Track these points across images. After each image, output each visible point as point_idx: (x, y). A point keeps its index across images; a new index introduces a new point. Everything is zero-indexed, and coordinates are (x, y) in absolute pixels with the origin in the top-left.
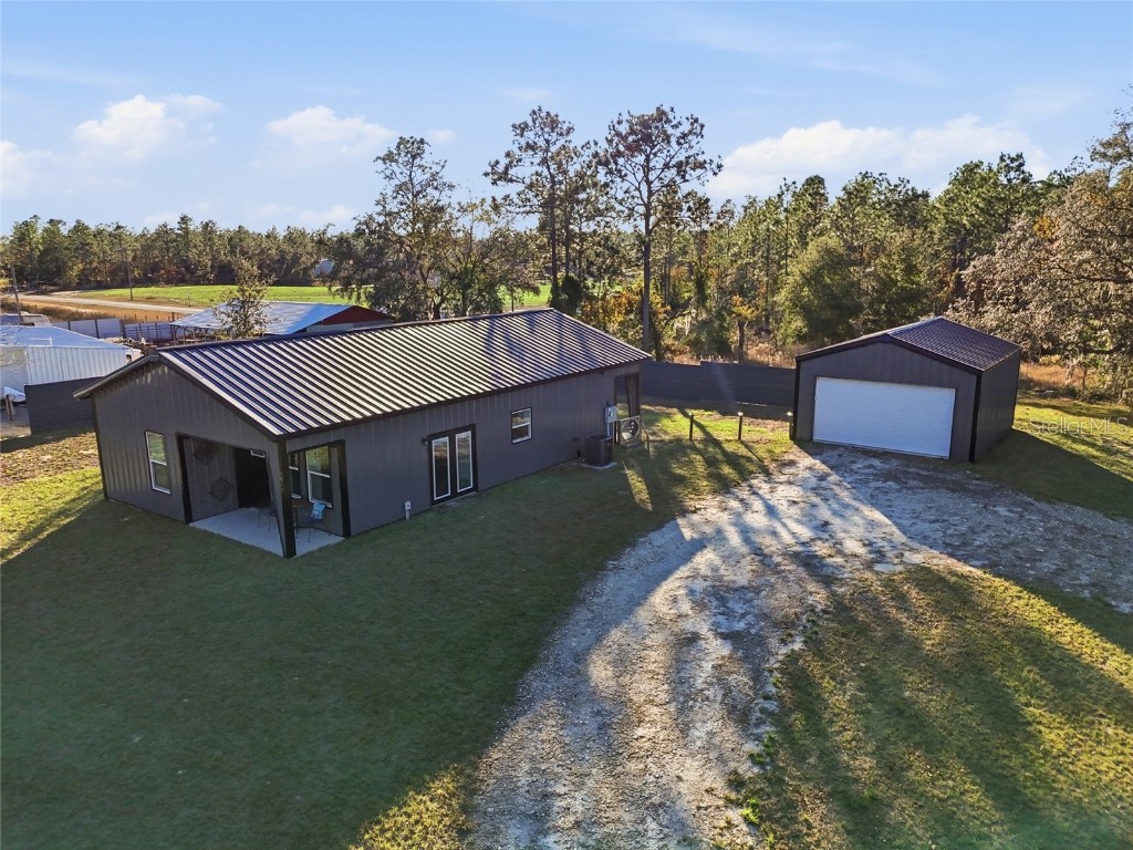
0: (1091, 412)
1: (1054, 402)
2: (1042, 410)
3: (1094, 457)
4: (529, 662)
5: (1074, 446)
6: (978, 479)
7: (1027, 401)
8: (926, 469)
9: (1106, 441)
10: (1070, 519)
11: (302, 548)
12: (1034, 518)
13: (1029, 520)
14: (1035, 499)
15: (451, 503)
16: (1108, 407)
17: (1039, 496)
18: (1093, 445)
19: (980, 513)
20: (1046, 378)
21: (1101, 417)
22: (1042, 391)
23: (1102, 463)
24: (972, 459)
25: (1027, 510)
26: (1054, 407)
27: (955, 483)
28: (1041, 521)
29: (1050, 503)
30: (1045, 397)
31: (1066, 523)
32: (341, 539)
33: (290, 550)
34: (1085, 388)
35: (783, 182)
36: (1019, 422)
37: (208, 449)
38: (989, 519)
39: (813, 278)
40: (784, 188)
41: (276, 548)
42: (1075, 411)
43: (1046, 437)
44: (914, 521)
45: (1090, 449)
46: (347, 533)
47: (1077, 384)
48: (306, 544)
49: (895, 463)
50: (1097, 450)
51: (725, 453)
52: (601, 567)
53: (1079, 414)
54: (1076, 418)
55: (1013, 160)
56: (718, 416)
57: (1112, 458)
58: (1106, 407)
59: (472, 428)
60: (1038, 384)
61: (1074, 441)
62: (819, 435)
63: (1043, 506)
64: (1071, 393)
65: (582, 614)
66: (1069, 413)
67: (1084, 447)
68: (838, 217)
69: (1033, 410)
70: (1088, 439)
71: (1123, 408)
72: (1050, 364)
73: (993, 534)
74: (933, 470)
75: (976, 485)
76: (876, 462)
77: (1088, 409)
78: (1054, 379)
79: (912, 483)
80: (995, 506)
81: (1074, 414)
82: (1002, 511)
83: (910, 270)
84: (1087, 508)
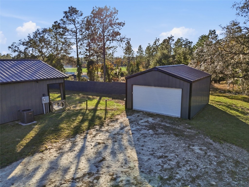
0: (236, 98)
1: (224, 95)
2: (220, 97)
3: (239, 116)
5: (231, 111)
6: (189, 129)
7: (216, 94)
8: (169, 123)
9: (242, 109)
10: (230, 155)
12: (212, 154)
13: (209, 156)
14: (214, 141)
16: (241, 96)
17: (216, 138)
18: (238, 111)
19: (185, 151)
20: (222, 88)
21: (239, 99)
22: (220, 91)
23: (242, 119)
24: (189, 118)
25: (209, 149)
26: (224, 96)
27: (179, 131)
28: (216, 157)
29: (220, 143)
30: (221, 93)
31: (228, 158)
34: (233, 90)
35: (156, 39)
36: (212, 102)
38: (188, 156)
40: (156, 40)
42: (231, 97)
43: (220, 107)
44: (150, 157)
45: (237, 113)
47: (231, 89)
49: (158, 119)
50: (240, 113)
53: (232, 99)
54: (231, 100)
55: (213, 31)
57: (245, 116)
58: (240, 96)
60: (220, 89)
61: (231, 109)
63: (217, 145)
64: (229, 92)
66: (229, 98)
67: (235, 112)
68: (167, 45)
69: (217, 97)
70: (235, 108)
71: (246, 96)
72: (223, 84)
73: (189, 168)
74: (172, 123)
75: (188, 132)
76: (150, 119)
77: (235, 97)
78: (224, 88)
79: (160, 131)
80: (193, 146)
81: (230, 99)
82: (196, 149)
84: (239, 146)
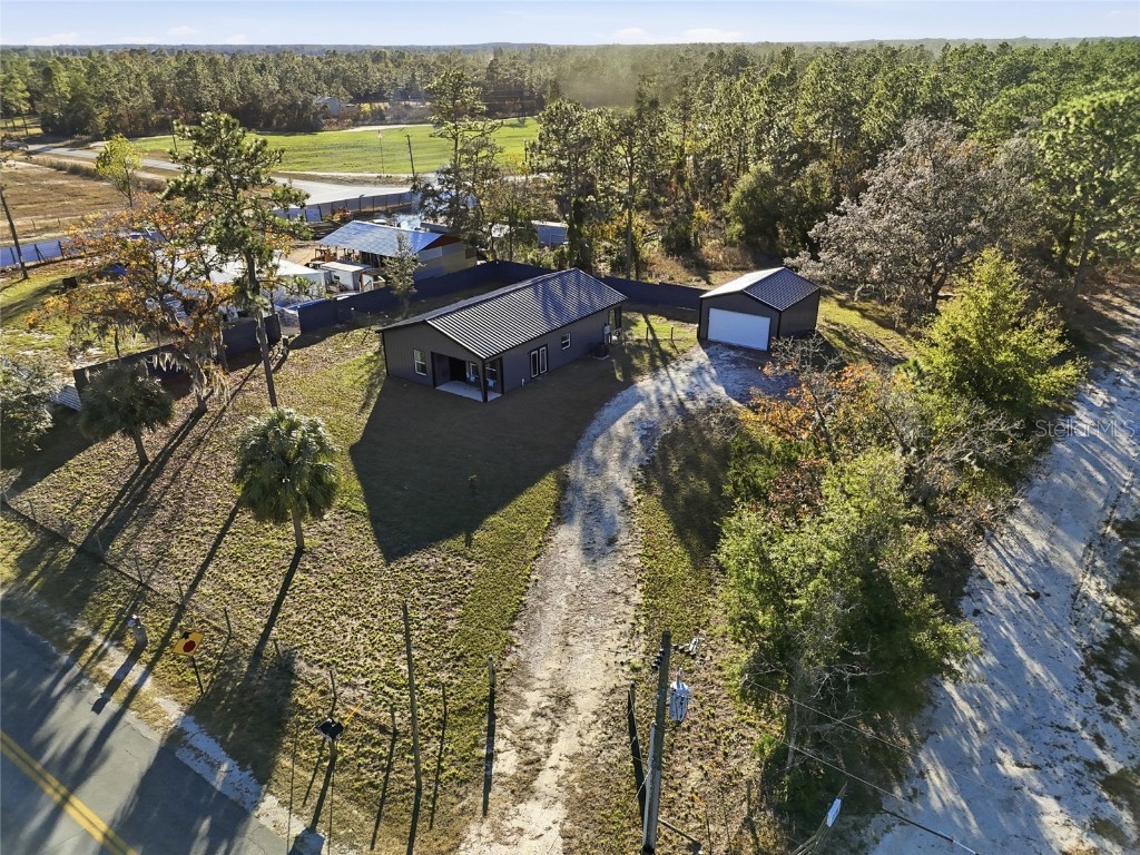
4: (579, 437)
8: (753, 357)
9: (858, 337)
11: (489, 399)
15: (539, 379)
18: (847, 340)
32: (499, 395)
33: (485, 399)
37: (441, 357)
39: (750, 195)
41: (480, 399)
43: (827, 335)
44: (733, 384)
45: (843, 343)
46: (503, 392)
48: (492, 396)
50: (846, 344)
51: (660, 350)
52: (603, 405)
56: (665, 319)
57: (848, 349)
59: (546, 345)
61: (840, 337)
62: (711, 336)
65: (596, 423)
67: (841, 342)
74: (756, 357)
79: (743, 365)
83: (817, 191)
